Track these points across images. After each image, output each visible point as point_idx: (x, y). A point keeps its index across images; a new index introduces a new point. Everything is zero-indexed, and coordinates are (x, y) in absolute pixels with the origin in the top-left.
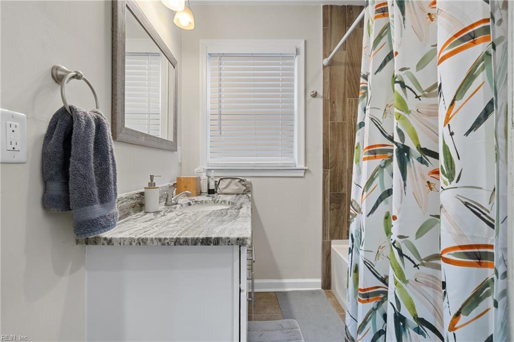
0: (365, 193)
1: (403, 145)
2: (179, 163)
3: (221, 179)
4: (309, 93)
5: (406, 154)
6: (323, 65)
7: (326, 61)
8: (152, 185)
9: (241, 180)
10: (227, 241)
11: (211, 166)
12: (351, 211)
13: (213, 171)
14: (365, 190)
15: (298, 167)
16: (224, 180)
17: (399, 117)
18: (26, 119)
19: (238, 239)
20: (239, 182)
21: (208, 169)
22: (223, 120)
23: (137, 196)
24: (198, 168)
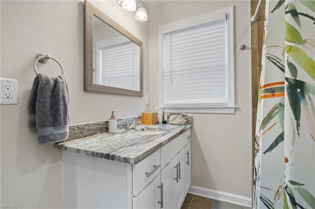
0: (261, 130)
1: (295, 80)
2: (146, 104)
3: (170, 114)
4: (239, 47)
5: (299, 90)
6: (251, 21)
7: (253, 19)
8: (113, 117)
9: (184, 115)
10: (118, 158)
11: (166, 106)
12: (256, 147)
13: (166, 109)
14: (262, 128)
15: (229, 106)
16: (172, 115)
17: (290, 49)
18: (17, 82)
19: (125, 158)
20: (182, 116)
21: (164, 108)
22: (174, 75)
23: (103, 123)
24: (158, 107)
